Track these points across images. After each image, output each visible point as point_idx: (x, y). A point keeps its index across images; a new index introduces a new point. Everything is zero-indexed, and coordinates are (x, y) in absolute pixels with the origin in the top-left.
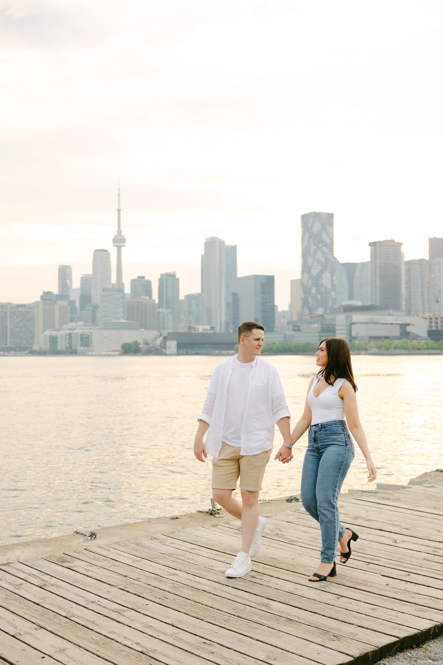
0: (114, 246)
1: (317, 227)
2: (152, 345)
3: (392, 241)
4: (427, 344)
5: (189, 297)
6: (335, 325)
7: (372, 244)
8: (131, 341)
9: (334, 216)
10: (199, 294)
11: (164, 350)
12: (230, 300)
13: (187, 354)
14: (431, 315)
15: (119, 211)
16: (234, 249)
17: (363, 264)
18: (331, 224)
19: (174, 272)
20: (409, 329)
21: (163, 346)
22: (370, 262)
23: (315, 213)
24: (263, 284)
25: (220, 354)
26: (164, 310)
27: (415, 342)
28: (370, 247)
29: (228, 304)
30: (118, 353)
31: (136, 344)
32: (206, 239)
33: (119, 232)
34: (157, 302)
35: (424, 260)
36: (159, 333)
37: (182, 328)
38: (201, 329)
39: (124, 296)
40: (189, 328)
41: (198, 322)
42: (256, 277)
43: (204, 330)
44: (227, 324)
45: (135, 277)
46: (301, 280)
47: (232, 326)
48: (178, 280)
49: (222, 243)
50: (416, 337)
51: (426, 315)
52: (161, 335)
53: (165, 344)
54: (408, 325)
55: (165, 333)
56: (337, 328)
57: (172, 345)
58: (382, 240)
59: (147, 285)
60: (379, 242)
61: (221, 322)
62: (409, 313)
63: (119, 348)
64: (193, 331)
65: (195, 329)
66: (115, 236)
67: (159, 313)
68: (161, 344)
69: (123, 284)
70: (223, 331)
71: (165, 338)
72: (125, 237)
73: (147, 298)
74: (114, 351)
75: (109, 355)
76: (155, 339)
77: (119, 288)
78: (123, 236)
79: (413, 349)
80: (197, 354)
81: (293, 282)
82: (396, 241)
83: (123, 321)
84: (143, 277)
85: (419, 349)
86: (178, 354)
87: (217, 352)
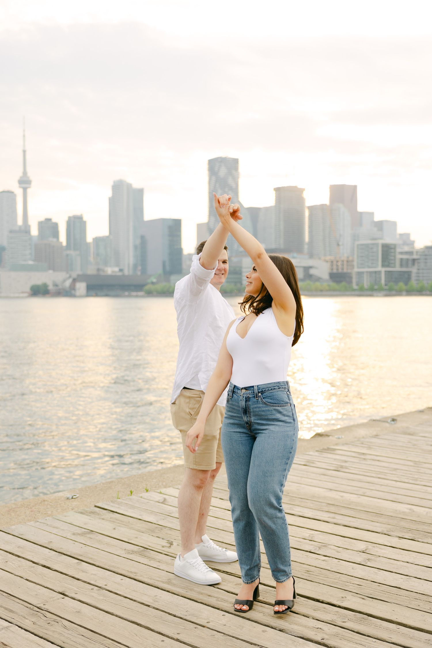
0: (20, 187)
1: (223, 172)
2: (60, 287)
3: (296, 187)
4: (329, 286)
5: (97, 240)
6: (241, 267)
7: (278, 190)
8: (39, 282)
9: (239, 161)
10: (107, 237)
11: (73, 292)
12: (138, 242)
13: (97, 295)
14: (332, 258)
15: (24, 152)
16: (141, 192)
17: (267, 209)
18: (236, 169)
19: (82, 215)
20: (312, 272)
21: (73, 287)
22: (275, 206)
23: (221, 158)
24: (170, 228)
25: (129, 296)
26: (72, 253)
27: (318, 284)
28: (274, 192)
29: (135, 247)
30: (26, 295)
31: (45, 285)
32: (114, 182)
33: (25, 173)
34: (64, 244)
35: (326, 205)
36: (68, 276)
37: (91, 271)
38: (110, 270)
39: (31, 238)
40: (98, 270)
41: (106, 263)
42: (163, 220)
43: (113, 272)
44: (135, 266)
45: (42, 219)
46: (208, 224)
47: (140, 268)
48: (85, 223)
49: (129, 186)
50: (318, 279)
51: (328, 258)
52: (70, 277)
53: (74, 285)
54: (311, 267)
55: (74, 275)
56: (244, 270)
57: (81, 287)
58: (286, 186)
59: (55, 227)
60: (283, 187)
61: (129, 265)
62: (311, 256)
63: (28, 289)
64: (102, 273)
65: (104, 271)
66: (21, 177)
67: (67, 255)
68: (70, 287)
69: (29, 226)
70: (131, 273)
71: (75, 281)
72: (31, 178)
73: (55, 240)
74: (23, 292)
75: (18, 298)
76: (64, 281)
77: (26, 229)
78: (28, 177)
79: (316, 290)
80: (107, 296)
81: (200, 226)
82: (299, 187)
83: (31, 262)
84: (50, 220)
85: (321, 291)
86: (88, 295)
87: (127, 293)
